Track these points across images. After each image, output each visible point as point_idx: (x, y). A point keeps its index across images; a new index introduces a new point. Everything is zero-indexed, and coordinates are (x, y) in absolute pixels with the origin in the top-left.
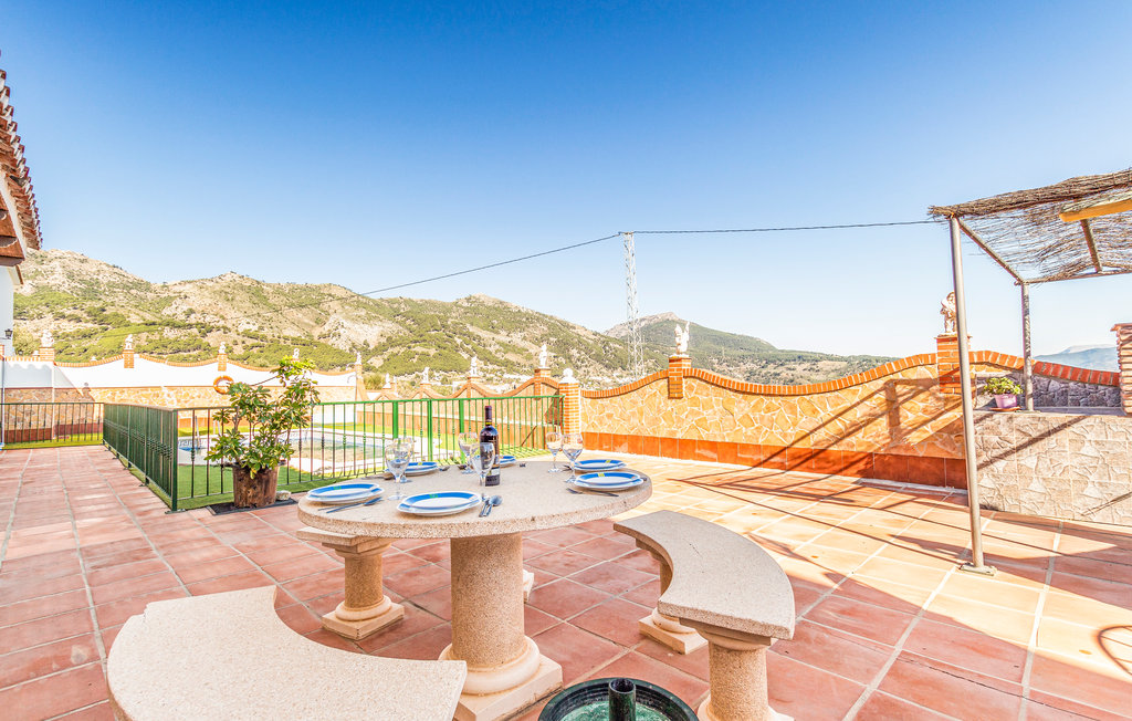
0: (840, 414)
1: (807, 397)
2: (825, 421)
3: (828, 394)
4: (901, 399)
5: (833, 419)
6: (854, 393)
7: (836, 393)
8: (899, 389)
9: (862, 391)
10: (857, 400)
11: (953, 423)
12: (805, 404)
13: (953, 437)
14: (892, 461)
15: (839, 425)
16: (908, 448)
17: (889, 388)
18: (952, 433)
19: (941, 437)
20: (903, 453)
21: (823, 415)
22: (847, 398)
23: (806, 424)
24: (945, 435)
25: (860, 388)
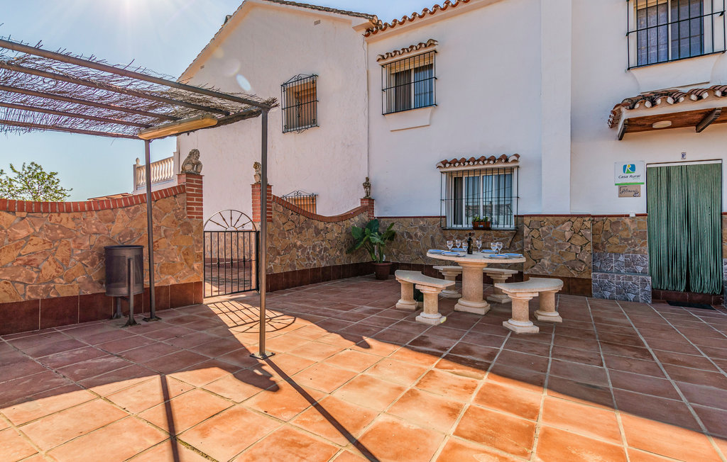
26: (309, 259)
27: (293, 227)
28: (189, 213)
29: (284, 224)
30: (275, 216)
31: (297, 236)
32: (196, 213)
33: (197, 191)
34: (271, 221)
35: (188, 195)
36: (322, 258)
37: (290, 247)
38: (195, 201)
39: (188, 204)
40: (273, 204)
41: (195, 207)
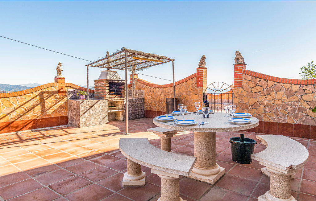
0: (22, 105)
1: (7, 99)
2: (15, 108)
3: (17, 97)
4: (45, 98)
5: (19, 107)
6: (29, 96)
7: (21, 97)
8: (45, 95)
9: (32, 95)
10: (30, 99)
11: (62, 105)
12: (5, 102)
13: (62, 109)
14: (44, 120)
15: (22, 109)
16: (49, 115)
17: (41, 94)
18: (61, 108)
19: (58, 110)
20: (47, 117)
21: (15, 106)
22: (26, 98)
23: (5, 111)
24: (60, 109)
25: (31, 94)
26: (277, 115)
27: (261, 89)
28: (197, 85)
29: (251, 88)
30: (244, 83)
31: (264, 97)
32: (200, 85)
33: (201, 75)
34: (242, 87)
35: (197, 77)
36: (296, 117)
37: (257, 104)
38: (200, 80)
39: (197, 81)
40: (244, 76)
41: (200, 82)
